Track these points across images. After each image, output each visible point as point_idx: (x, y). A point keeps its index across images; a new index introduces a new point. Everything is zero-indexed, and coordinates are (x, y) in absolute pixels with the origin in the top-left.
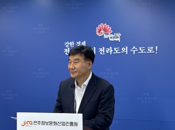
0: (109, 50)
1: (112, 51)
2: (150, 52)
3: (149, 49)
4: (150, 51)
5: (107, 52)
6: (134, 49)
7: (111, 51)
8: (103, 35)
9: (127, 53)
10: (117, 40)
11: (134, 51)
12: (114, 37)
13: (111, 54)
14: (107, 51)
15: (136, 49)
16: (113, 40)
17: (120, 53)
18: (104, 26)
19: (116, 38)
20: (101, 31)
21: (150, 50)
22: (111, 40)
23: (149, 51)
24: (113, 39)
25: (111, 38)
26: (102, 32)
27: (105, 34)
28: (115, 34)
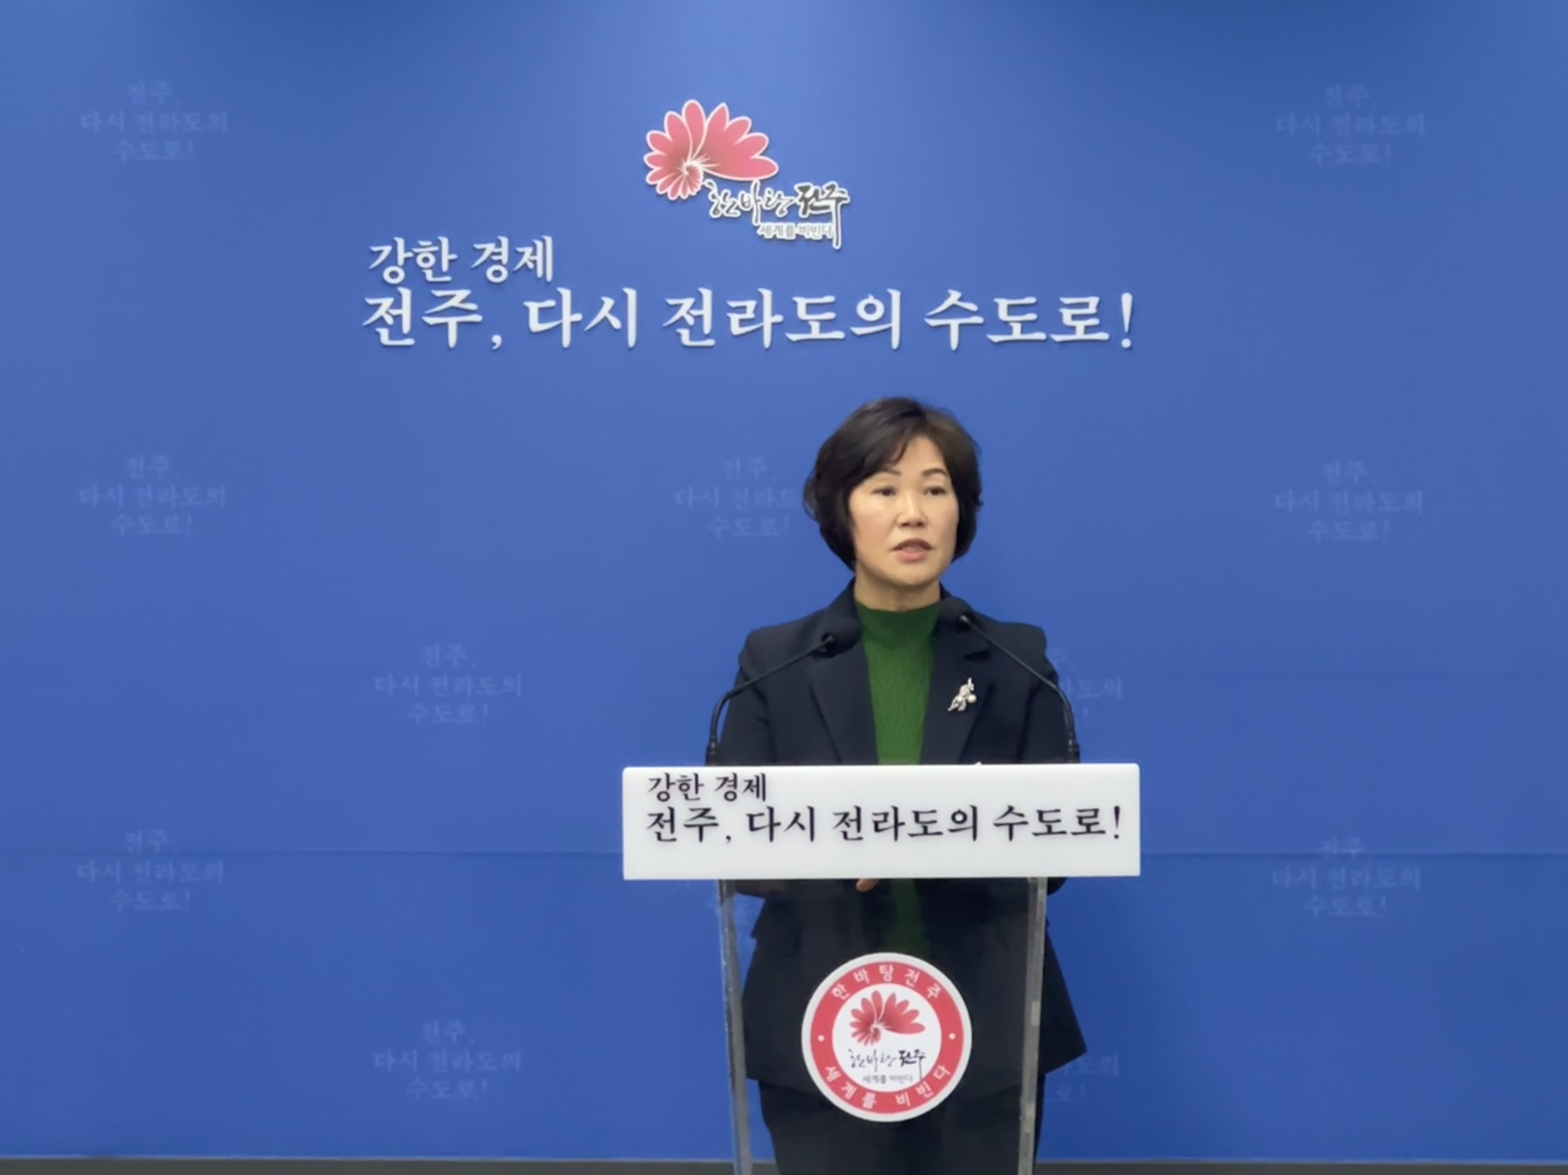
0: (750, 314)
1: (779, 318)
2: (1080, 335)
3: (1067, 315)
4: (1080, 325)
5: (736, 329)
6: (954, 311)
7: (769, 319)
8: (705, 190)
9: (895, 342)
10: (814, 231)
11: (954, 324)
12: (793, 208)
13: (767, 341)
14: (735, 318)
15: (969, 313)
16: (784, 236)
17: (839, 335)
18: (706, 123)
19: (813, 218)
20: (690, 162)
21: (1075, 317)
22: (768, 230)
23: (1072, 330)
24: (785, 225)
25: (768, 215)
26: (692, 171)
27: (722, 183)
28: (805, 189)
